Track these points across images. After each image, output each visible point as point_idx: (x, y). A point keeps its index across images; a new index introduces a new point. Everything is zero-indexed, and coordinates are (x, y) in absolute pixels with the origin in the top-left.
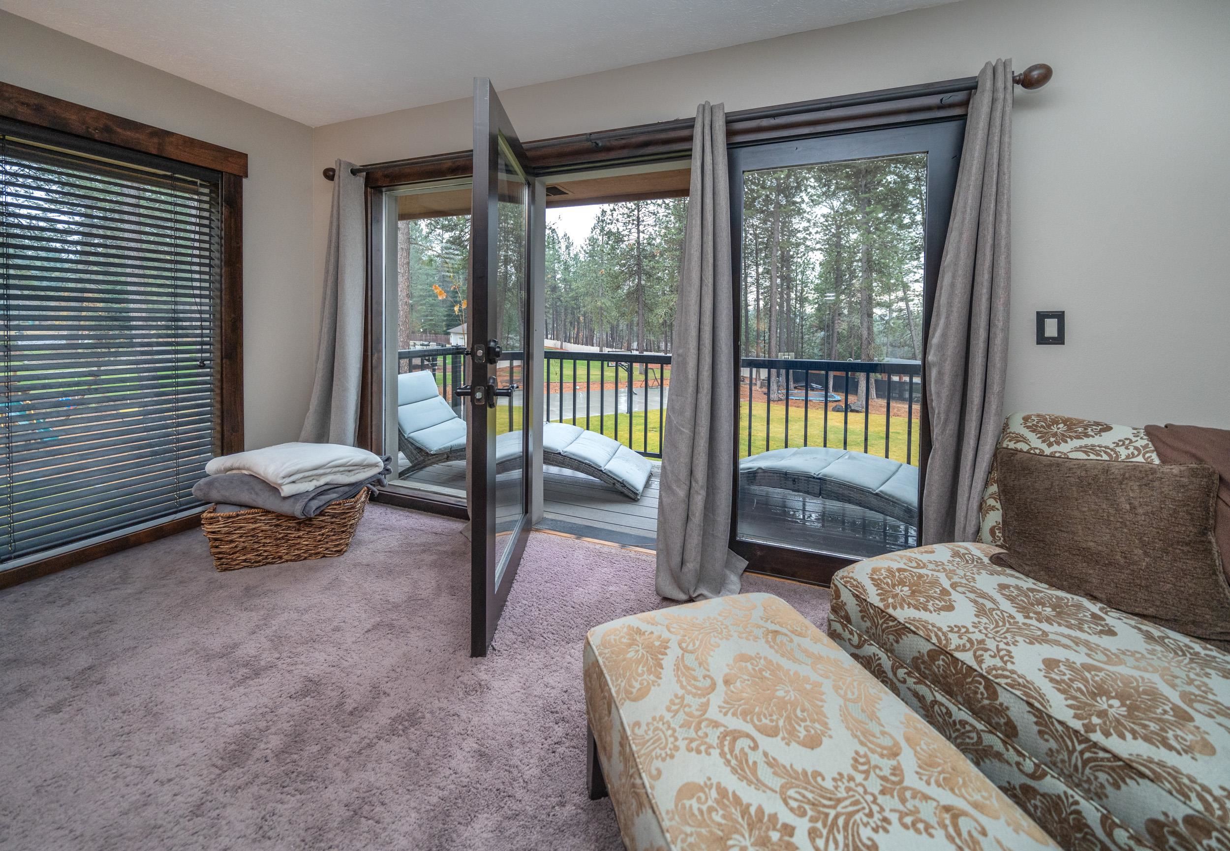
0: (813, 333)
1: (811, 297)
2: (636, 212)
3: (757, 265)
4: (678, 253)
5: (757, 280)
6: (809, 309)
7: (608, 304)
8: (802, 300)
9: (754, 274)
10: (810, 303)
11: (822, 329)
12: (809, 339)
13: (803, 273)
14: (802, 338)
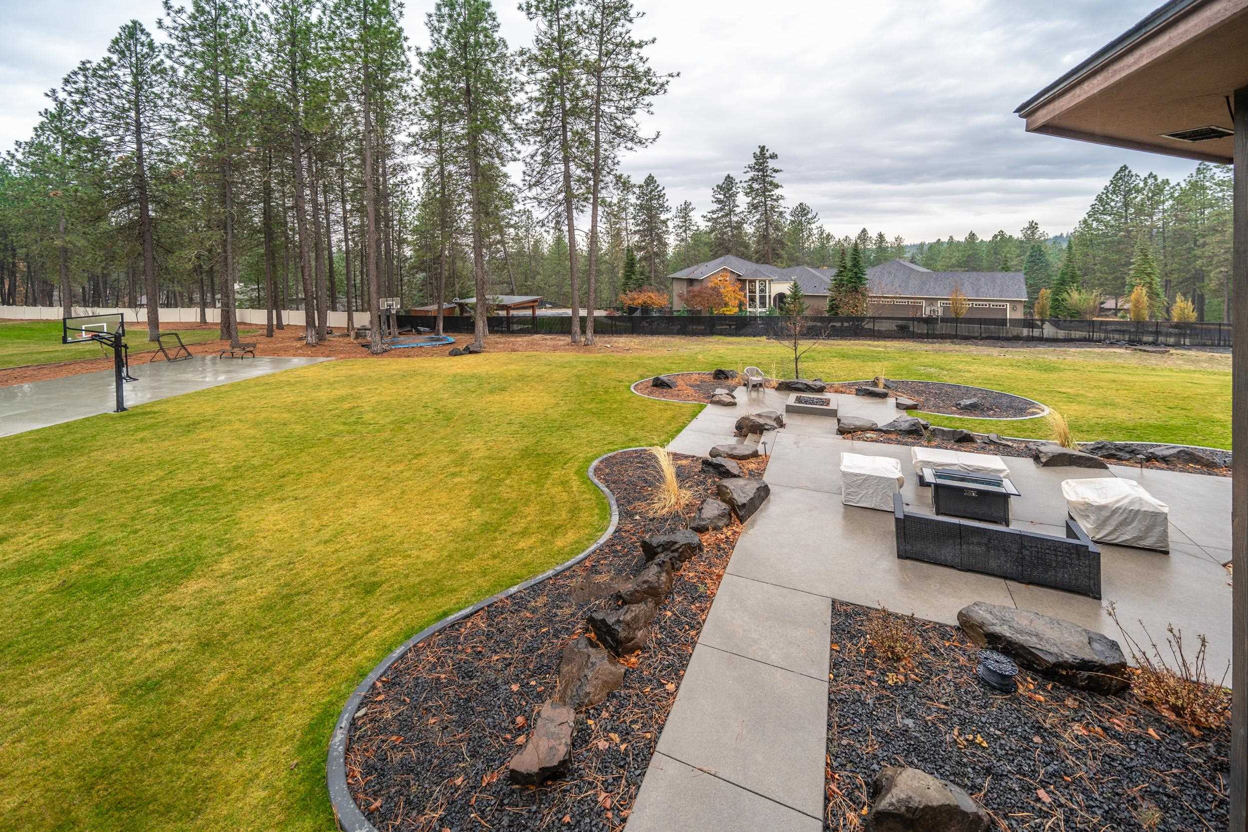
0: (413, 274)
1: (410, 238)
2: (133, 114)
3: (344, 202)
4: (217, 176)
5: (345, 218)
6: (408, 252)
7: (81, 243)
8: (401, 242)
9: (339, 211)
10: (409, 244)
11: (423, 270)
12: (409, 281)
13: (400, 213)
14: (401, 280)
